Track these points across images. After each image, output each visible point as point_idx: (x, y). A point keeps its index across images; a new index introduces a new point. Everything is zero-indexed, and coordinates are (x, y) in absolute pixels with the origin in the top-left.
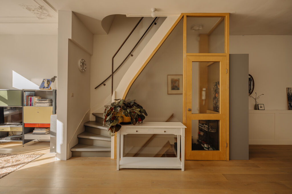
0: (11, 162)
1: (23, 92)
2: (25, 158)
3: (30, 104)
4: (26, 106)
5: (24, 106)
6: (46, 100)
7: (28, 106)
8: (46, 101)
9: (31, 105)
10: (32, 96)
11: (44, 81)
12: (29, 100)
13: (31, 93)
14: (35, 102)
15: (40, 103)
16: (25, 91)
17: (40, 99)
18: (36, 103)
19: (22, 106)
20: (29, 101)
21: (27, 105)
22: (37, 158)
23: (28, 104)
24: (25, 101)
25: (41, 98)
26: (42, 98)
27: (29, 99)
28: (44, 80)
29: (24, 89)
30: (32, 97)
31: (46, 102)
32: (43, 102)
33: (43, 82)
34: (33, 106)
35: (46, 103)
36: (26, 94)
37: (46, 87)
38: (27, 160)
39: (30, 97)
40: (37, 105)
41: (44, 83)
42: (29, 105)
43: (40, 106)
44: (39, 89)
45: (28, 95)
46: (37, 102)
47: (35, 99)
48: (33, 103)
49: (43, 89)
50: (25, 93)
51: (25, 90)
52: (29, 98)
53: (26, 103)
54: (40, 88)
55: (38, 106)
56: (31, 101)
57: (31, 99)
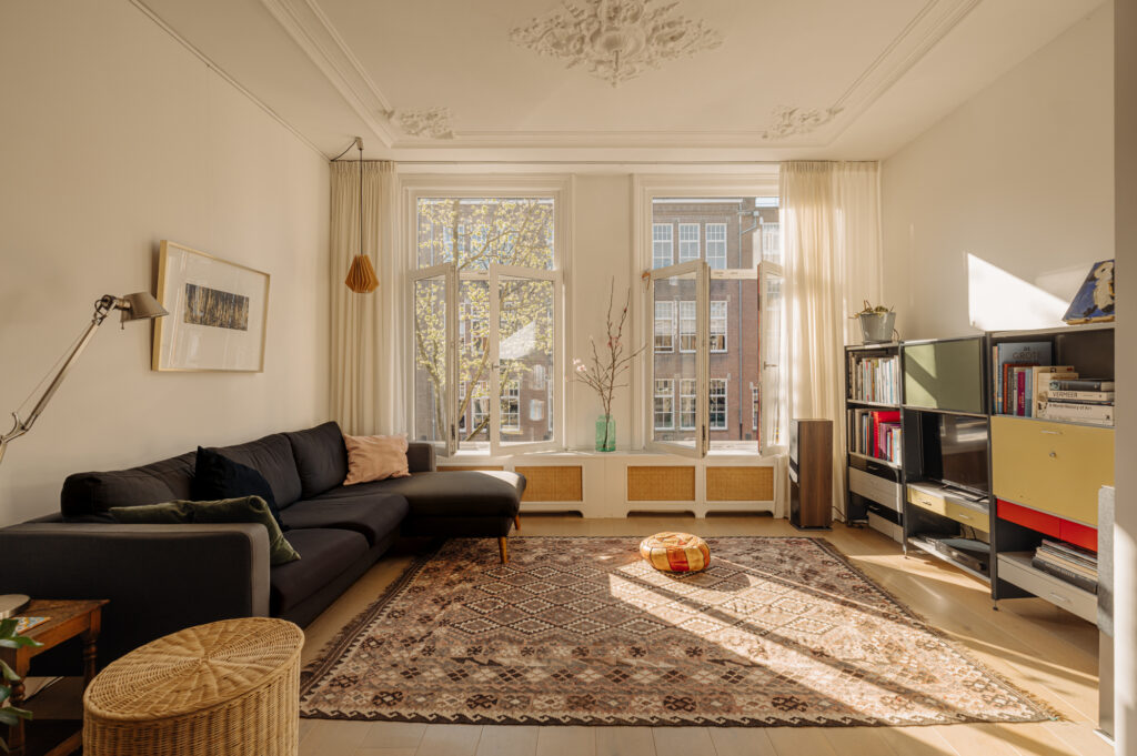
0: (899, 670)
1: (988, 343)
2: (959, 680)
3: (1019, 405)
4: (1003, 413)
5: (993, 413)
6: (1096, 385)
7: (1011, 414)
8: (1098, 390)
9: (1021, 412)
10: (1030, 365)
11: (1097, 274)
12: (1016, 385)
13: (1026, 349)
14: (1041, 398)
15: (1063, 401)
16: (996, 342)
17: (1066, 379)
18: (1043, 404)
19: (986, 412)
20: (1015, 392)
21: (1007, 411)
22: (1013, 721)
23: (1012, 402)
24: (998, 387)
25: (1076, 375)
26: (1081, 377)
27: (1016, 378)
28: (1097, 266)
29: (991, 333)
30: (1027, 370)
31: (1095, 396)
32: (1081, 395)
33: (1091, 279)
34: (1030, 415)
35: (1100, 404)
36: (1001, 354)
37: (1100, 307)
38: (962, 699)
39: (1016, 369)
40: (1052, 411)
41: (1094, 287)
42: (1015, 409)
43: (1064, 421)
44: (1065, 324)
45: (1010, 359)
46: (1051, 395)
47: (1041, 381)
48: (1030, 401)
49: (1087, 321)
50: (995, 349)
51: (995, 336)
52: (1012, 376)
53: (1000, 399)
54: (1067, 317)
55: (1052, 420)
56: (1021, 390)
57: (1022, 376)
